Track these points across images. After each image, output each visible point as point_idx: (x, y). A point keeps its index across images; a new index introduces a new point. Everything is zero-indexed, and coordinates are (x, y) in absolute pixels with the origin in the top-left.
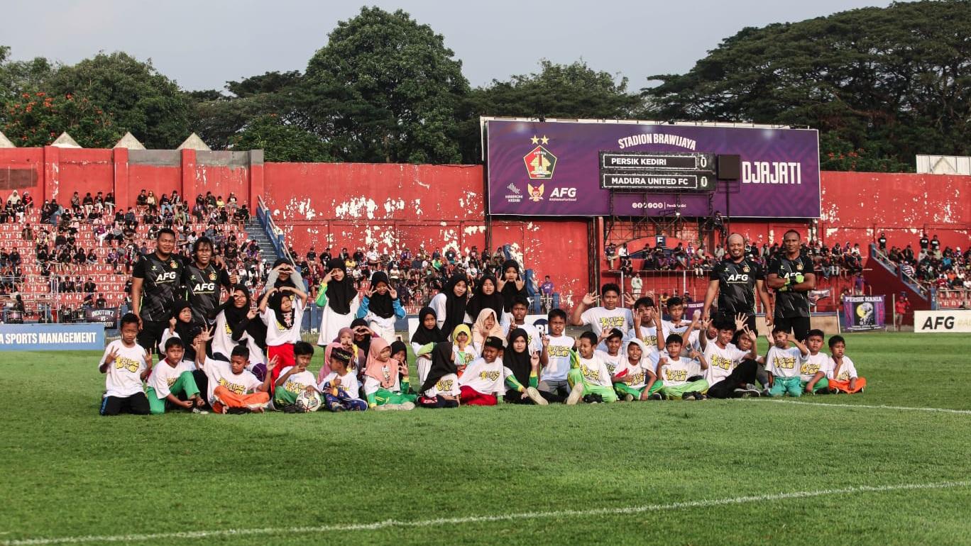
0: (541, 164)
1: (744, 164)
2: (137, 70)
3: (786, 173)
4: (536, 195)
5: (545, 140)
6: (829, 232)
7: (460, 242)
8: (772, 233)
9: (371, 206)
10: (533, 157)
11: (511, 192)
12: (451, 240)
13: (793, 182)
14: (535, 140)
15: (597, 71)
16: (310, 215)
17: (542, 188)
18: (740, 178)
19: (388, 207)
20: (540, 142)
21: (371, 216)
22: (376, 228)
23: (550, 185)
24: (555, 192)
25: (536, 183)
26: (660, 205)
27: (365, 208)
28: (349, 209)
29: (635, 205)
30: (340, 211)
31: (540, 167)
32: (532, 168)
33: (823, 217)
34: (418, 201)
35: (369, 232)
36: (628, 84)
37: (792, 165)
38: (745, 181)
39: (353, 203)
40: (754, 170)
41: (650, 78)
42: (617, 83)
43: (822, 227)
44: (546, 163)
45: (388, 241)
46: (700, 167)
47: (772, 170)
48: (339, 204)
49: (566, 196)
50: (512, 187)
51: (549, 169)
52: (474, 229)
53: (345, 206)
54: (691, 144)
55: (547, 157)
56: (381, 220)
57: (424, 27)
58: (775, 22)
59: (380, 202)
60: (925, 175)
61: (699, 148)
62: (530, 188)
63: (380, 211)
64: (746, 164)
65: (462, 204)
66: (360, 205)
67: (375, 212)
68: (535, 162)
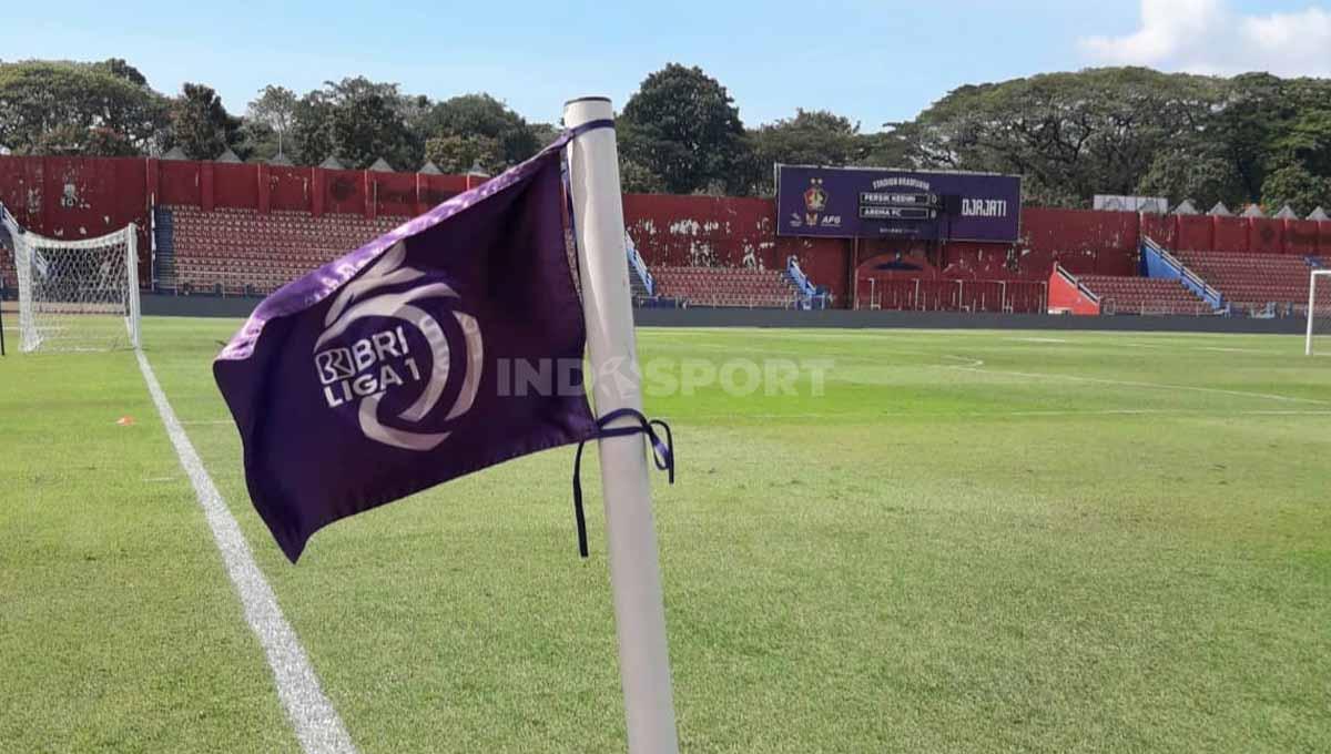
0: (816, 198)
1: (964, 201)
2: (496, 108)
3: (995, 209)
4: (812, 221)
5: (820, 181)
6: (1024, 252)
7: (755, 254)
8: (981, 252)
9: (695, 226)
10: (811, 194)
11: (794, 219)
12: (749, 252)
13: (1000, 214)
14: (813, 181)
15: (838, 117)
16: (653, 231)
17: (816, 217)
18: (960, 210)
19: (706, 227)
20: (817, 183)
21: (694, 233)
22: (698, 242)
23: (822, 214)
24: (826, 219)
25: (812, 213)
26: (900, 231)
27: (690, 227)
28: (680, 228)
29: (882, 230)
30: (673, 229)
31: (816, 202)
32: (810, 202)
33: (1020, 241)
34: (728, 224)
35: (693, 245)
36: (861, 126)
37: (1000, 202)
38: (964, 213)
39: (683, 223)
40: (971, 206)
41: (884, 125)
42: (853, 127)
43: (1020, 248)
44: (820, 198)
45: (706, 252)
46: (931, 203)
47: (985, 206)
48: (673, 224)
49: (833, 223)
50: (795, 215)
51: (822, 202)
52: (766, 245)
53: (677, 225)
54: (927, 186)
55: (821, 194)
56: (702, 237)
57: (713, 81)
58: (987, 81)
59: (701, 224)
60: (1100, 211)
61: (932, 189)
62: (808, 217)
63: (701, 231)
64: (966, 201)
65: (759, 226)
66: (687, 225)
67: (698, 231)
68: (812, 198)
